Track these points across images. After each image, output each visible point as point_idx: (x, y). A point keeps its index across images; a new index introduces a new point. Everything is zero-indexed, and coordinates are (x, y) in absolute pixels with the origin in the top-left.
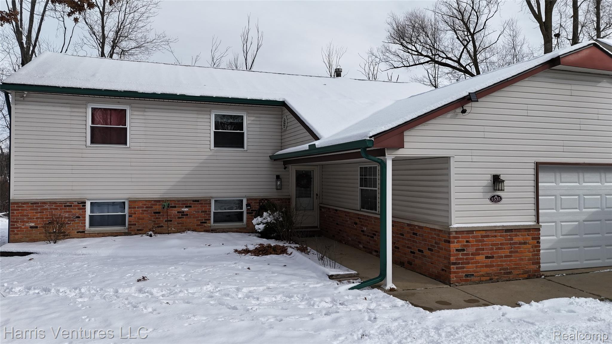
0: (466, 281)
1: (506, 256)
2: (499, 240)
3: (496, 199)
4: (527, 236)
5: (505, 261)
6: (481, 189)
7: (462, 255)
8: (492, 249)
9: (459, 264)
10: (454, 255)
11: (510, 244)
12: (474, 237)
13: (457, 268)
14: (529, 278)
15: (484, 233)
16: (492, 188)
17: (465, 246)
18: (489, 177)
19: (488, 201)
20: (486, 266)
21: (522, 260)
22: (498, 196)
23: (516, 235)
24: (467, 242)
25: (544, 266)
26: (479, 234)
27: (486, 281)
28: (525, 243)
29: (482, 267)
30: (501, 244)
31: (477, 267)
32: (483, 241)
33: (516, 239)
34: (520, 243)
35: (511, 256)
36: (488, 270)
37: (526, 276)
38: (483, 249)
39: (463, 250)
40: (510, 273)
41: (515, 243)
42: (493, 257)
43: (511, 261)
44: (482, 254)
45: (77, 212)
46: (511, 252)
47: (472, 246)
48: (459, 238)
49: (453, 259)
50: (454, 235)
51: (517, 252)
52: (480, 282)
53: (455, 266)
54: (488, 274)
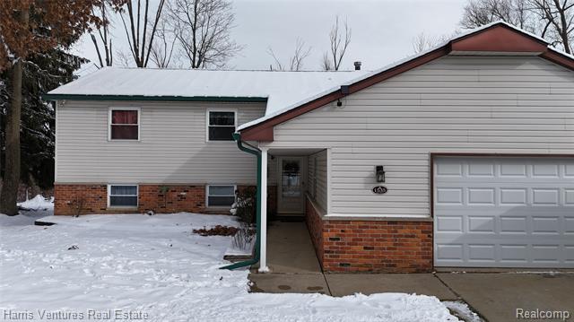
0: (341, 269)
1: (389, 249)
2: (380, 231)
3: (380, 190)
4: (415, 230)
5: (387, 253)
6: (362, 180)
7: (337, 244)
8: (372, 240)
9: (333, 252)
10: (328, 244)
11: (394, 236)
12: (351, 227)
13: (331, 256)
14: (418, 272)
15: (362, 224)
16: (375, 180)
17: (340, 235)
18: (373, 168)
19: (371, 192)
20: (366, 257)
21: (409, 253)
22: (382, 187)
23: (402, 228)
24: (342, 231)
25: (438, 262)
26: (357, 225)
27: (365, 272)
28: (413, 236)
29: (360, 257)
30: (383, 236)
31: (354, 257)
32: (362, 231)
33: (401, 232)
34: (407, 236)
35: (395, 249)
36: (368, 261)
37: (414, 270)
38: (361, 240)
39: (339, 239)
40: (394, 266)
41: (401, 236)
42: (373, 248)
43: (395, 253)
44: (360, 244)
45: (101, 194)
46: (395, 244)
47: (349, 235)
48: (333, 227)
49: (326, 247)
50: (327, 223)
51: (402, 245)
52: (357, 272)
53: (328, 255)
54: (367, 265)
